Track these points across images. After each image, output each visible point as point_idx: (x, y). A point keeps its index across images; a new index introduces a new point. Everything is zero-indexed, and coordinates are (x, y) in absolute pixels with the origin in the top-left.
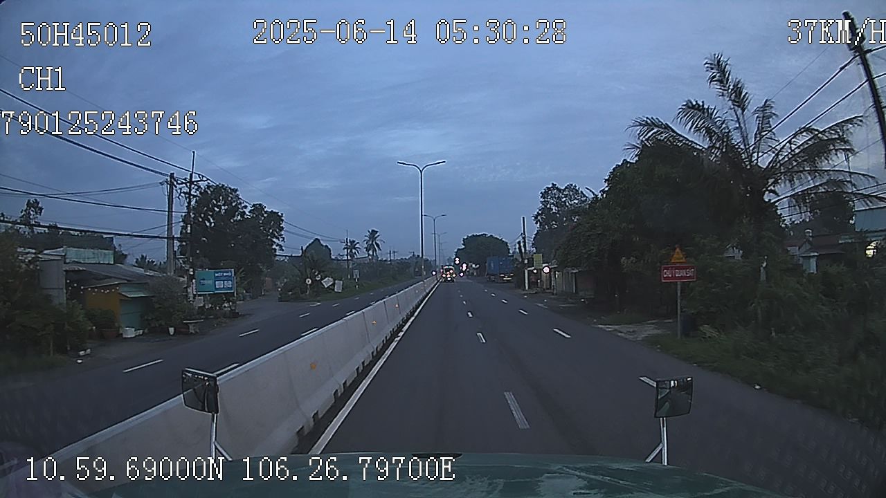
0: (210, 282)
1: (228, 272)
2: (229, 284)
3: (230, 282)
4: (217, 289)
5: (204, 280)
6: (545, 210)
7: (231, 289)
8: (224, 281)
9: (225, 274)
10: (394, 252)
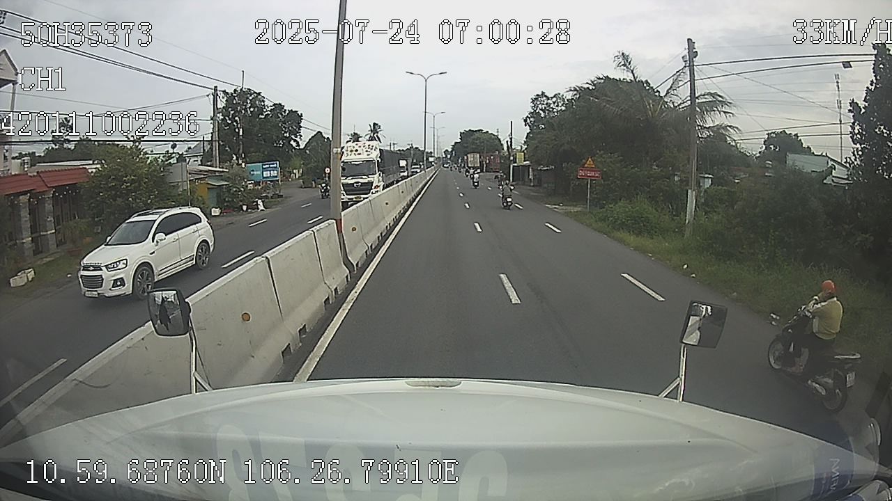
0: (259, 173)
1: (273, 164)
2: (274, 173)
3: (276, 172)
4: (264, 178)
5: (253, 171)
6: (534, 114)
7: (276, 177)
8: (270, 171)
9: (271, 166)
10: (394, 144)
